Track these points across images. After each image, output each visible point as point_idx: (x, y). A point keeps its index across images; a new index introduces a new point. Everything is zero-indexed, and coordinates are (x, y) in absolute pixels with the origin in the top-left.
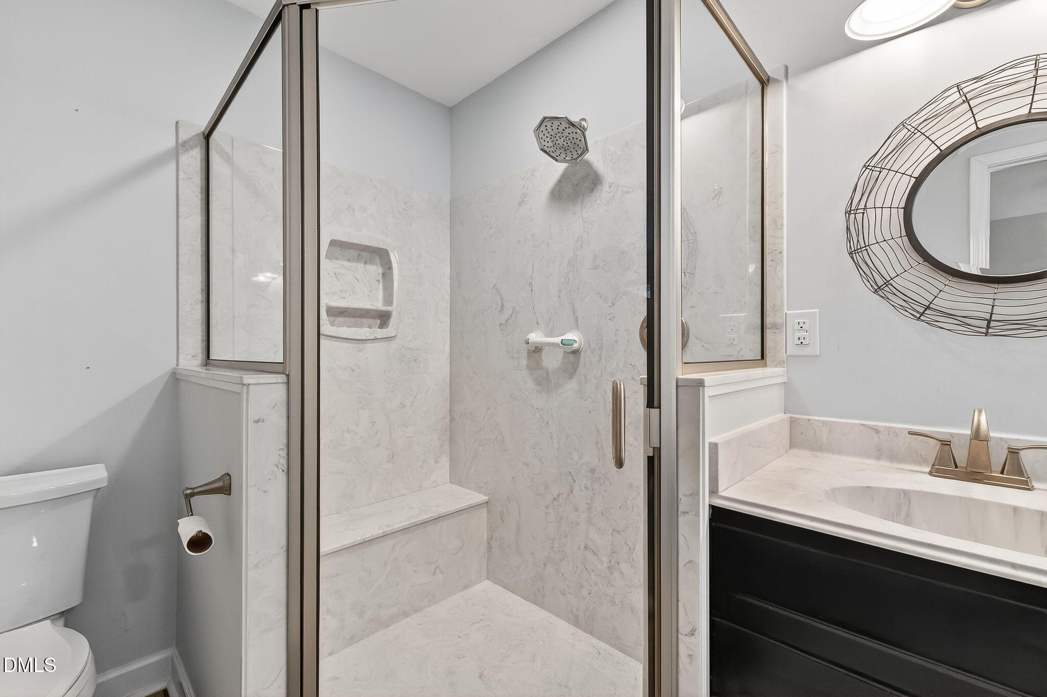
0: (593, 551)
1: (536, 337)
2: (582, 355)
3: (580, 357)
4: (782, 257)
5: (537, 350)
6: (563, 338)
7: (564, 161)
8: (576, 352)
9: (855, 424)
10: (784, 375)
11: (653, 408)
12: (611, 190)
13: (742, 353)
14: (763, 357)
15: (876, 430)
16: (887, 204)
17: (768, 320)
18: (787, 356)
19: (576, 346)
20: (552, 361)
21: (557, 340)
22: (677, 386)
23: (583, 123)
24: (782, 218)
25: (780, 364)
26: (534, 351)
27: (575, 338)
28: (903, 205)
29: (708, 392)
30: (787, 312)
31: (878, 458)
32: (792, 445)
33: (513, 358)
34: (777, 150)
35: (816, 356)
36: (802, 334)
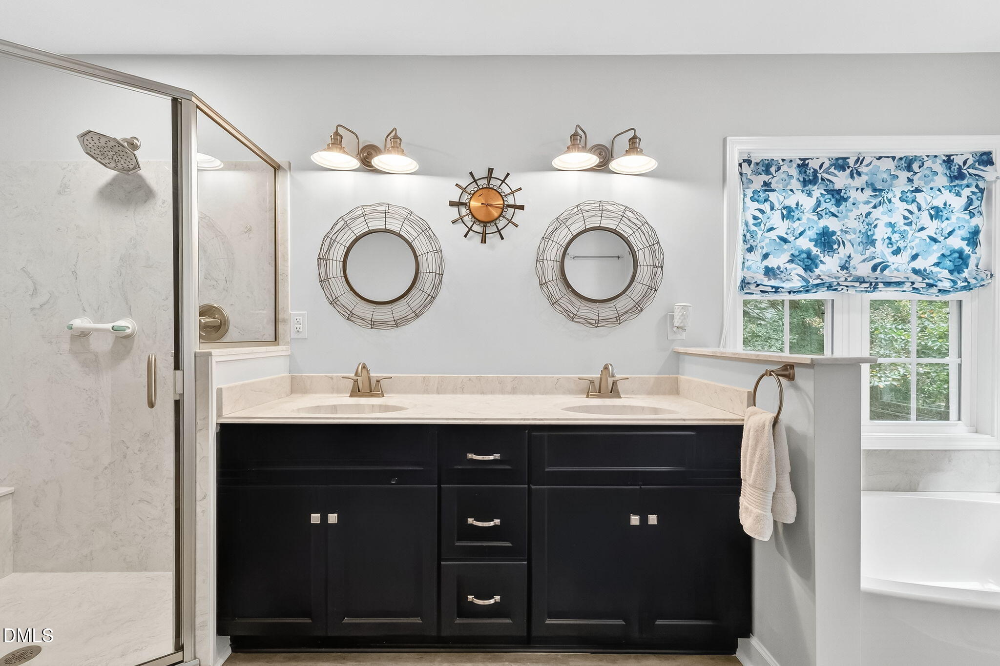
0: (147, 502)
1: (79, 323)
2: (135, 338)
3: (133, 342)
4: (288, 278)
5: (84, 334)
6: (116, 324)
7: (114, 169)
8: (128, 337)
9: (322, 376)
10: (288, 350)
11: (179, 370)
12: (164, 206)
13: (265, 337)
14: (276, 340)
15: (332, 378)
16: (335, 259)
17: (281, 316)
18: (291, 339)
19: (128, 331)
20: (102, 345)
21: (109, 326)
22: (195, 356)
23: (136, 141)
24: (288, 255)
25: (287, 343)
26: (79, 336)
27: (130, 326)
28: (342, 260)
29: (214, 359)
30: (291, 312)
31: (332, 393)
32: (292, 391)
33: (51, 343)
34: (284, 212)
35: (306, 339)
36: (298, 326)
